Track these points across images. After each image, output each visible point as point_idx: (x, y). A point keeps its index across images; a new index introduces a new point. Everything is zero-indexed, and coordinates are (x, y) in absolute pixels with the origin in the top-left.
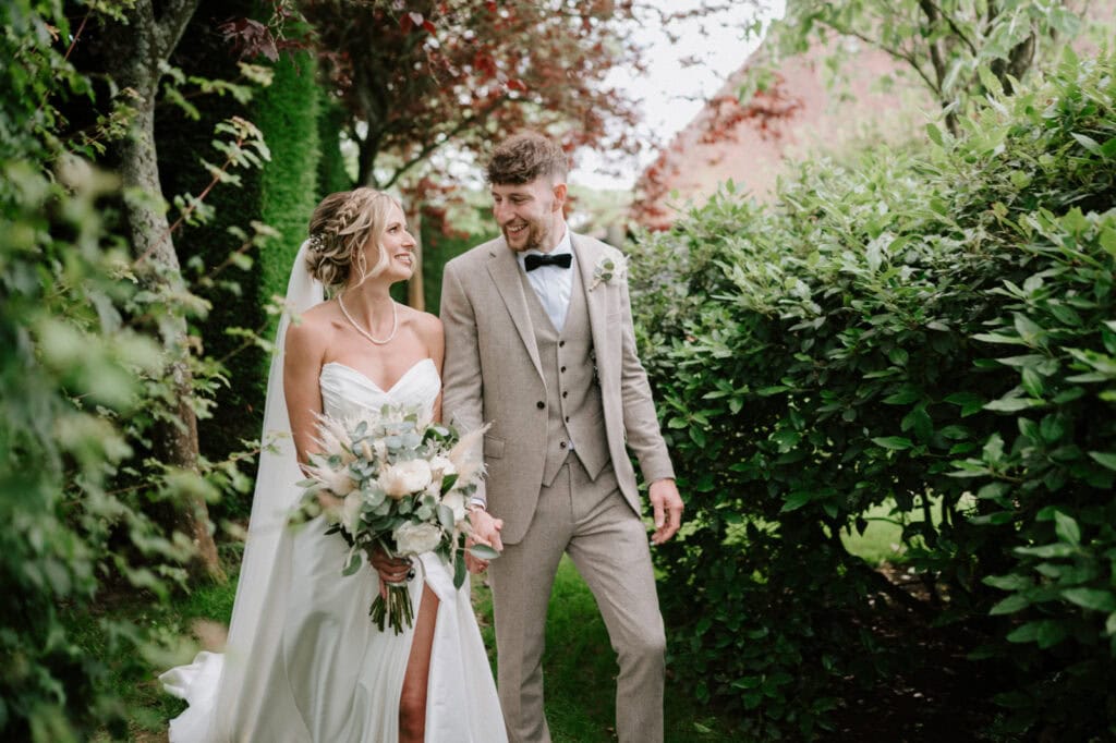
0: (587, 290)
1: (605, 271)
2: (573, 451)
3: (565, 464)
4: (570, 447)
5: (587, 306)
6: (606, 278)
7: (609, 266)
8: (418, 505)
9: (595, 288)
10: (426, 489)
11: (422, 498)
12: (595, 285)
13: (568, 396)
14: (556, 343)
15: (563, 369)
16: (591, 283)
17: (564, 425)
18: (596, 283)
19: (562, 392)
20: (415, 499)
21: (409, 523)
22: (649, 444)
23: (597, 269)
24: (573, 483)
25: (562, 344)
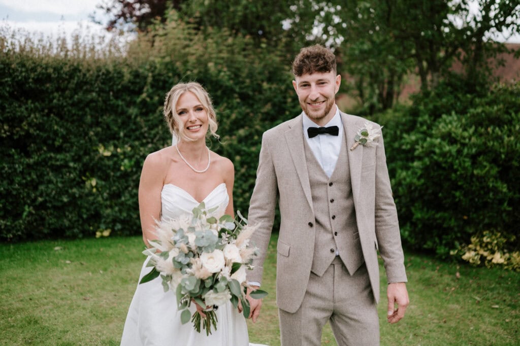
0: (349, 150)
1: (362, 137)
2: (338, 257)
3: (333, 265)
4: (337, 253)
5: (348, 160)
6: (363, 143)
7: (365, 134)
8: (217, 281)
9: (355, 148)
10: (221, 270)
11: (220, 277)
12: (355, 146)
13: (336, 219)
14: (327, 184)
15: (332, 201)
16: (352, 144)
17: (333, 238)
18: (355, 145)
19: (331, 216)
20: (215, 278)
21: (211, 291)
22: (389, 257)
23: (357, 136)
24: (336, 278)
25: (331, 184)
